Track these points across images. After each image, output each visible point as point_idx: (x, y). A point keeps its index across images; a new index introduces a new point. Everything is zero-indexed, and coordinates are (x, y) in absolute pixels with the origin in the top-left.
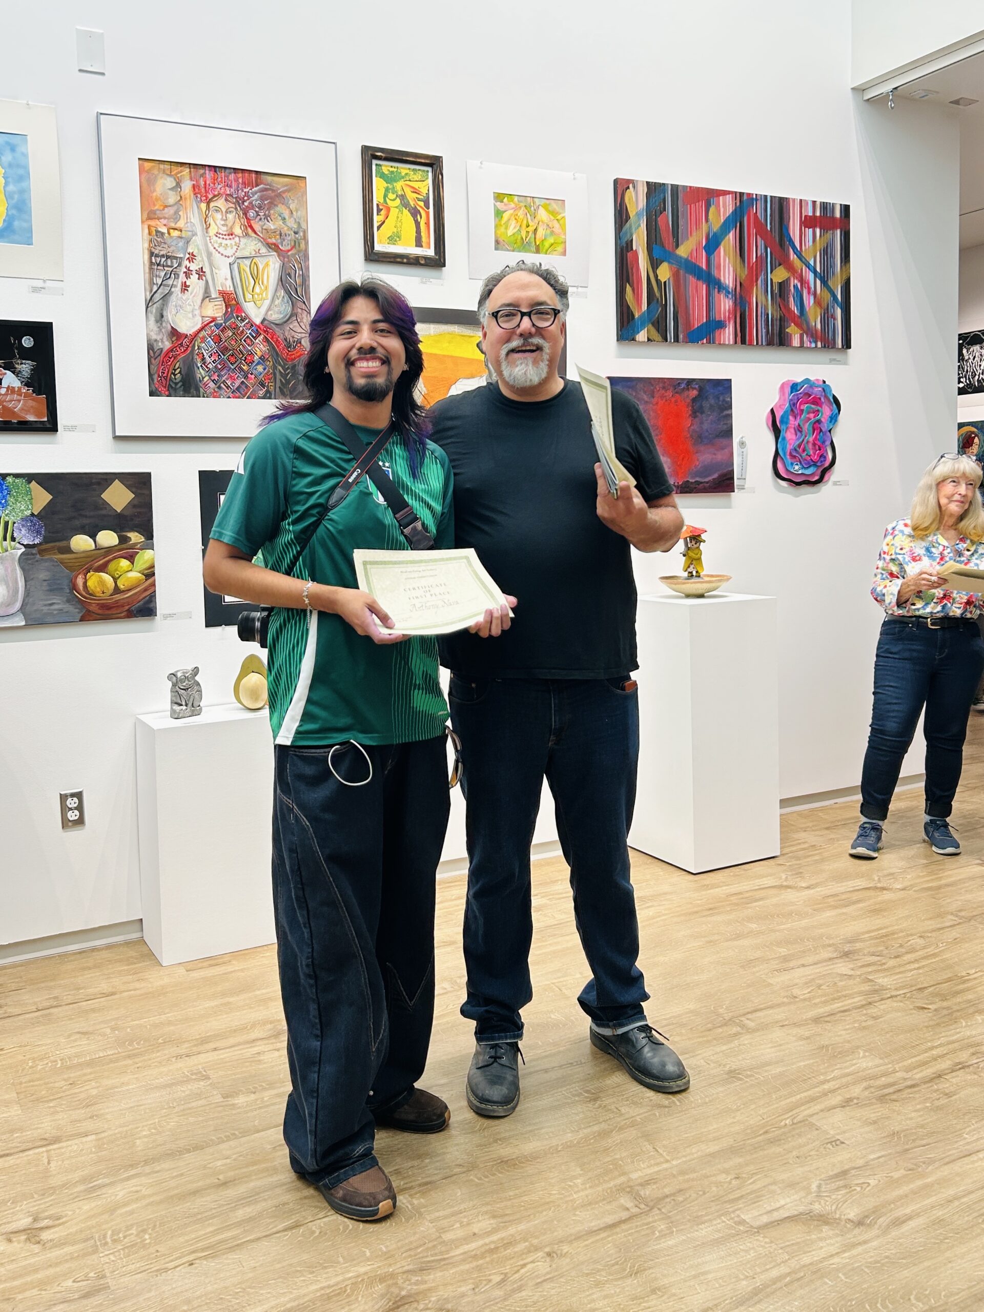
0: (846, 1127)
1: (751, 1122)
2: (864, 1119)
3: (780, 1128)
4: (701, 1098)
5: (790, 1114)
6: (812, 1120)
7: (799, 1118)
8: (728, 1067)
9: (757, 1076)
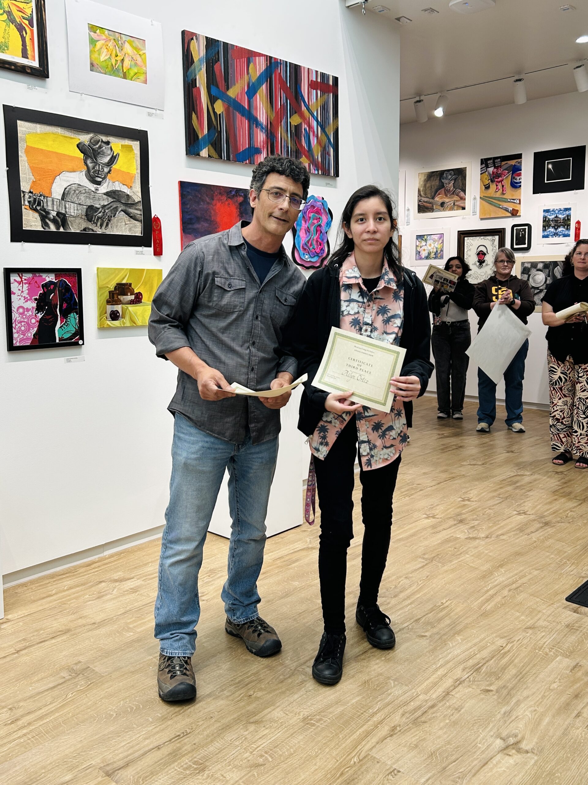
0: (398, 756)
1: (330, 766)
2: (408, 744)
3: (351, 767)
4: (288, 750)
5: (356, 751)
6: (373, 753)
7: (363, 755)
8: (302, 714)
9: (325, 719)
